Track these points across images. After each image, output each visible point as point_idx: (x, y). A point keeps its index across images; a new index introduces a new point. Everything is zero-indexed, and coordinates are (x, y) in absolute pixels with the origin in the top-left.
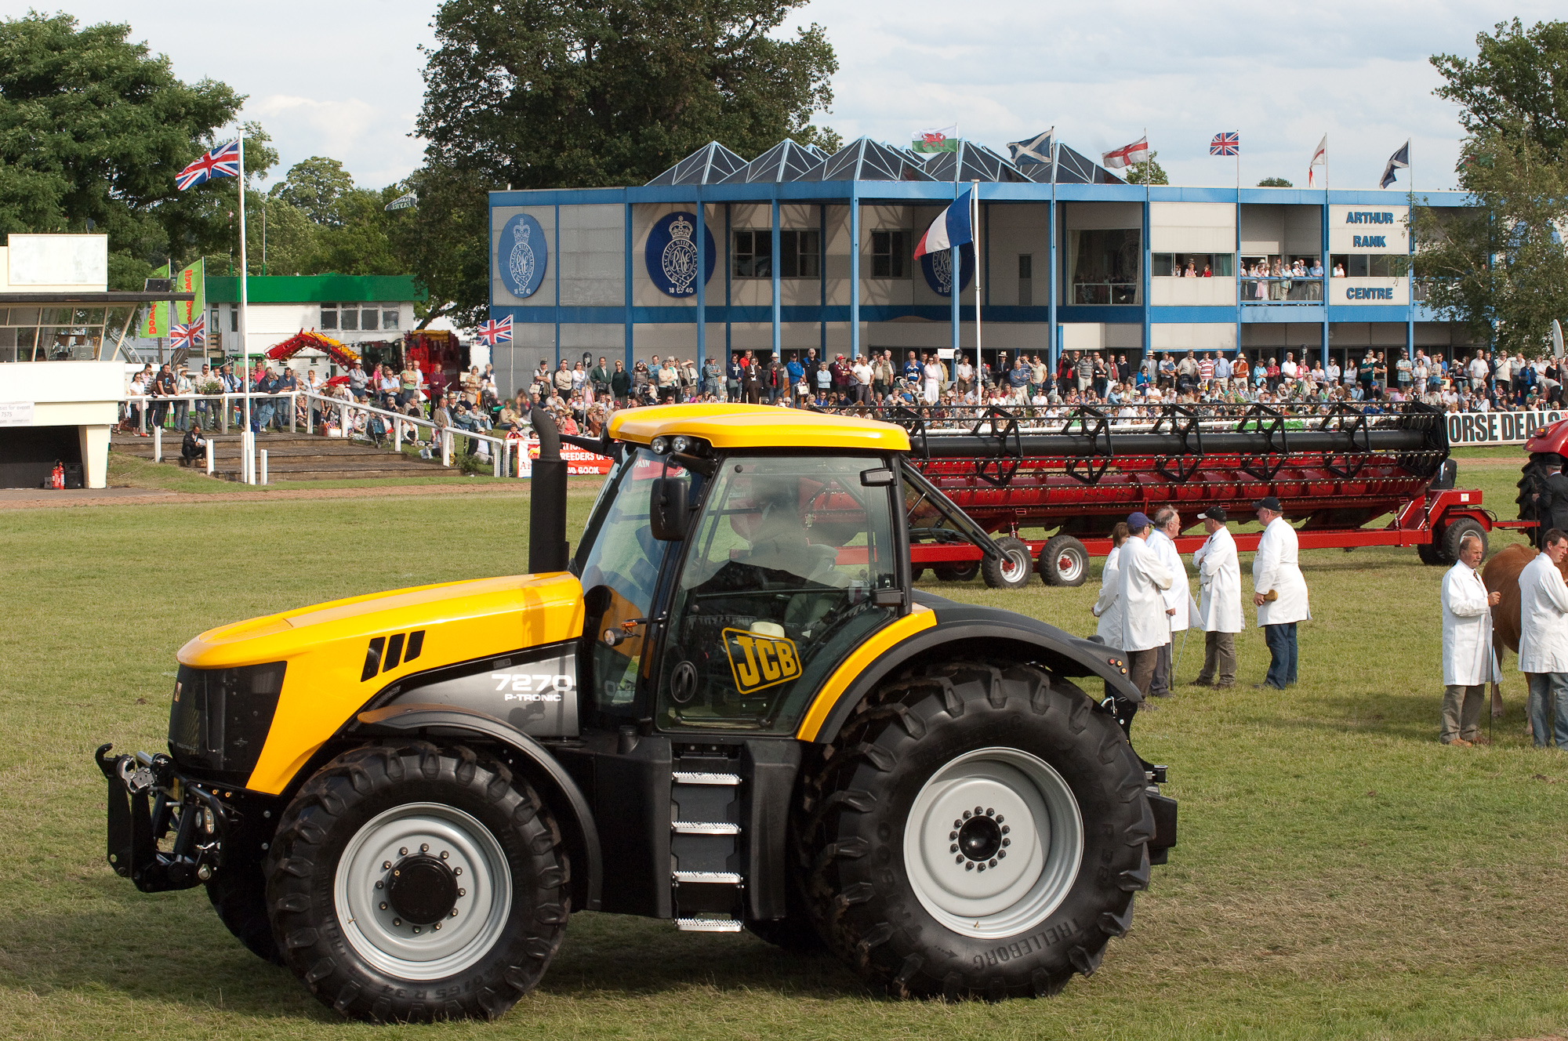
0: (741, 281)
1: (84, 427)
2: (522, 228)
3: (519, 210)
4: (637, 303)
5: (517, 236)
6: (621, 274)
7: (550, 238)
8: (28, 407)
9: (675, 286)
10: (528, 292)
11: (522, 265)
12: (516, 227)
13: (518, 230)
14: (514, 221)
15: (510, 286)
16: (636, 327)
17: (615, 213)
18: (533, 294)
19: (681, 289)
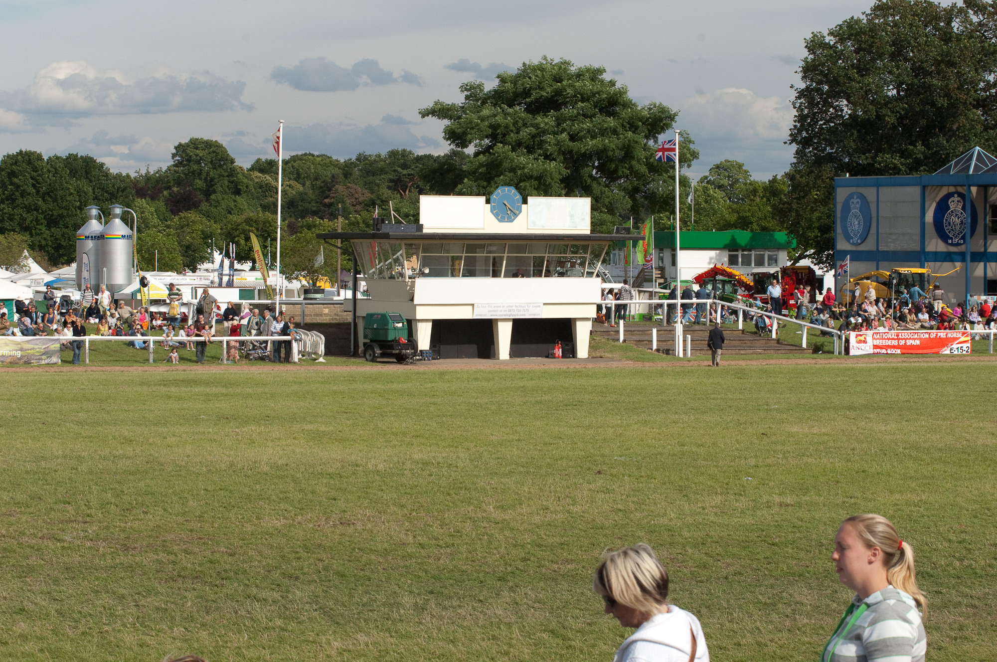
0: (994, 236)
1: (575, 320)
2: (855, 201)
3: (854, 189)
4: (928, 249)
5: (852, 206)
6: (917, 230)
7: (873, 207)
8: (539, 306)
9: (952, 239)
10: (859, 241)
11: (855, 225)
12: (852, 200)
13: (853, 202)
14: (850, 196)
15: (848, 238)
16: (927, 264)
17: (914, 192)
18: (862, 243)
19: (956, 241)
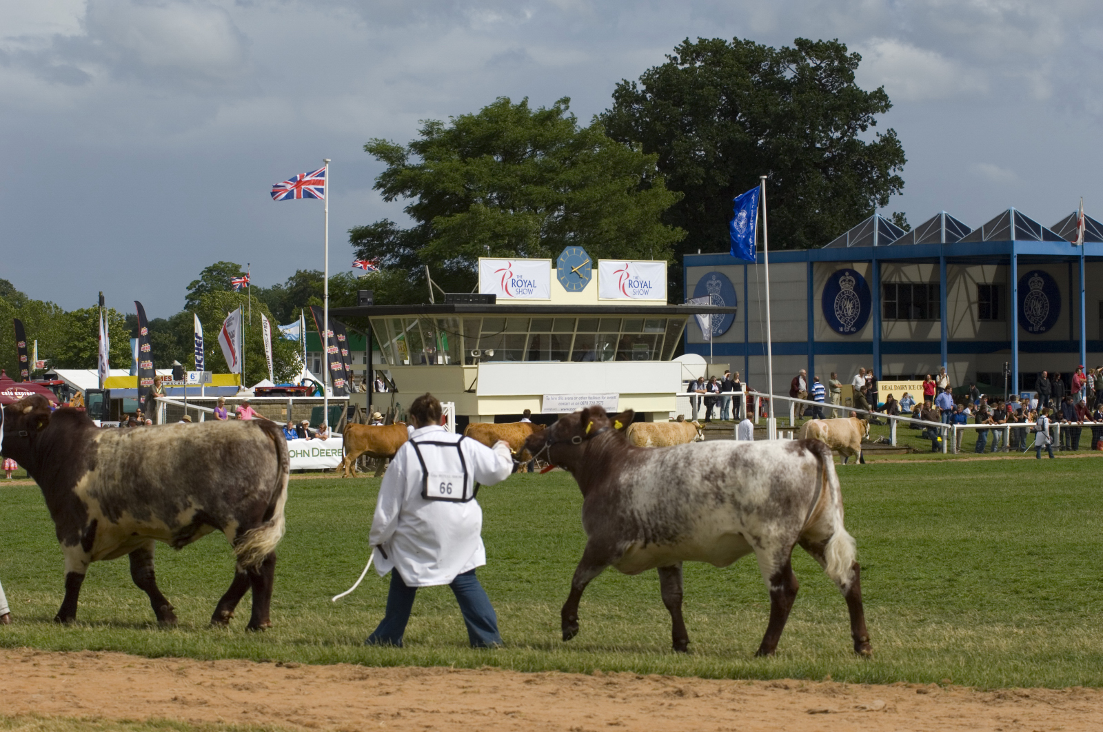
0: (891, 323)
2: (714, 283)
3: (710, 269)
4: (816, 338)
5: (709, 289)
6: (804, 315)
7: (739, 289)
8: (615, 397)
9: (843, 326)
10: (720, 332)
12: (710, 282)
13: (711, 285)
14: (708, 277)
16: (817, 358)
17: (799, 270)
18: (724, 333)
19: (847, 329)
